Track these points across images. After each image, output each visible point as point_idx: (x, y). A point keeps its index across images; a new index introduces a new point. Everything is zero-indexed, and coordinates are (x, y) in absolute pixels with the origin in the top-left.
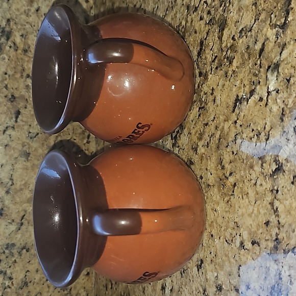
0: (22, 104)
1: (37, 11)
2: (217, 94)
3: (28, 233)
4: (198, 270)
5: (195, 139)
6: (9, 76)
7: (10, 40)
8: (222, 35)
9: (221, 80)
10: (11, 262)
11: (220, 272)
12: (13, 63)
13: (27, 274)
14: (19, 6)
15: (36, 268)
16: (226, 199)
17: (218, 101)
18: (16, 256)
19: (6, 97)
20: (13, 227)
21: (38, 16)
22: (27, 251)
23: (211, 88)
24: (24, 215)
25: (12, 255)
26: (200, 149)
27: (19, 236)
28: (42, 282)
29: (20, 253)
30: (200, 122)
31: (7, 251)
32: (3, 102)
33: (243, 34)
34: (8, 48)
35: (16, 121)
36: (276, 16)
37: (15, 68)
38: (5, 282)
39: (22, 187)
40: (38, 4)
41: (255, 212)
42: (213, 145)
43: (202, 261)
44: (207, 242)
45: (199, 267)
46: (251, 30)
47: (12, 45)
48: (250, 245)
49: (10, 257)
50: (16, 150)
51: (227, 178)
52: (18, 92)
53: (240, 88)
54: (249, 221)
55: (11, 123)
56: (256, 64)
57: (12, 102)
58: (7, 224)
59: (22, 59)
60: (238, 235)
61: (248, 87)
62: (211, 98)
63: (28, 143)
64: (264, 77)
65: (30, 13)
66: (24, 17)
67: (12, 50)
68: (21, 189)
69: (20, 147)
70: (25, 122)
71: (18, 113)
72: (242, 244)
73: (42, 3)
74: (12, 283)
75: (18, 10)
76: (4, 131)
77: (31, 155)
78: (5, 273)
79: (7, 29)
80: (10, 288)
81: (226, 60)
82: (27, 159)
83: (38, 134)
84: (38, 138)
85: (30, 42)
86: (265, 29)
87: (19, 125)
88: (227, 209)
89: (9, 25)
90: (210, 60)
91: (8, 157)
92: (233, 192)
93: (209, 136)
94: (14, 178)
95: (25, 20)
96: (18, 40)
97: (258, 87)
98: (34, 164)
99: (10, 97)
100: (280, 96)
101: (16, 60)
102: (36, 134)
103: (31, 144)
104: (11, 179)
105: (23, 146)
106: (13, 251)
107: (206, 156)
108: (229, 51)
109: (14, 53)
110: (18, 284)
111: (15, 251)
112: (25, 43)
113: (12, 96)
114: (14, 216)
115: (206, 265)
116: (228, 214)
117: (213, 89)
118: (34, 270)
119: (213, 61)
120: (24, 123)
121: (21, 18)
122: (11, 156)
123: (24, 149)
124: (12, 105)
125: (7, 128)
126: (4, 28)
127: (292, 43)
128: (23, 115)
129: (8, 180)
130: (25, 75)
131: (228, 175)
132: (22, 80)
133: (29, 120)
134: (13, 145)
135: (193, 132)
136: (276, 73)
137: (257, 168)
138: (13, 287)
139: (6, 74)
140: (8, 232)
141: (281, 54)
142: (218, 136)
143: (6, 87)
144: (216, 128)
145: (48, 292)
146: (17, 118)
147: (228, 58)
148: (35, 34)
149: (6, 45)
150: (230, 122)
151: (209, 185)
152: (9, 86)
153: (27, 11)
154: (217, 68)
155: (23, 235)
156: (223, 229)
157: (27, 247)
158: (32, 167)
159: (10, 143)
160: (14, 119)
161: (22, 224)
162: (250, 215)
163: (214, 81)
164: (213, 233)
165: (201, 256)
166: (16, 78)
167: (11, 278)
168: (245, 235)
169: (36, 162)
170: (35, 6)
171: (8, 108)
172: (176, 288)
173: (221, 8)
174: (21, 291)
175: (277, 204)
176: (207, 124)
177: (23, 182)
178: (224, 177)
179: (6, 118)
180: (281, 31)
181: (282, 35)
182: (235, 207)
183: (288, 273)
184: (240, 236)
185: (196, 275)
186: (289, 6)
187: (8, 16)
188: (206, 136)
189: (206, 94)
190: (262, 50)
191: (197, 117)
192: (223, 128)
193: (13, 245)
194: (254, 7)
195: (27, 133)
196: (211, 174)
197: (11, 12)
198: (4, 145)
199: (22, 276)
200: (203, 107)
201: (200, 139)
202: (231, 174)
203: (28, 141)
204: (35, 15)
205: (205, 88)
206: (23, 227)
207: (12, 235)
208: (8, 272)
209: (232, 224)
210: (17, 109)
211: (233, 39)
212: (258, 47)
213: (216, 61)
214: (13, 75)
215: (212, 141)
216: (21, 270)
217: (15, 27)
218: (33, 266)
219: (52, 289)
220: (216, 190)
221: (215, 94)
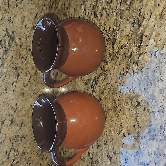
0: (20, 71)
1: (25, 26)
2: (112, 71)
3: (25, 130)
4: (105, 145)
5: (102, 89)
6: (14, 58)
7: (14, 41)
8: (114, 46)
9: (114, 65)
10: (17, 144)
11: (114, 146)
12: (16, 52)
13: (24, 149)
14: (17, 25)
15: (28, 146)
16: (117, 116)
17: (112, 74)
18: (19, 141)
19: (13, 68)
20: (18, 128)
21: (26, 29)
22: (24, 138)
24: (23, 122)
25: (18, 140)
26: (105, 94)
27: (20, 132)
28: (31, 153)
29: (21, 140)
30: (105, 82)
31: (15, 139)
32: (12, 70)
33: (123, 47)
34: (13, 45)
35: (18, 79)
36: (136, 42)
37: (16, 54)
38: (15, 153)
39: (21, 109)
40: (26, 23)
41: (129, 121)
42: (111, 92)
43: (107, 142)
44: (109, 133)
45: (105, 144)
46: (126, 46)
47: (15, 43)
48: (127, 135)
49: (17, 141)
50: (18, 92)
52: (18, 65)
53: (122, 70)
54: (127, 125)
55: (16, 80)
56: (128, 61)
57: (16, 70)
58: (15, 126)
59: (19, 50)
60: (122, 131)
61: (125, 69)
62: (109, 72)
63: (23, 89)
64: (132, 66)
65: (22, 28)
66: (19, 30)
67: (15, 45)
68: (21, 110)
69: (20, 91)
70: (22, 79)
71: (18, 75)
72: (124, 134)
73: (27, 22)
74: (18, 153)
75: (17, 27)
76: (13, 84)
77: (25, 94)
78: (15, 149)
79: (12, 36)
80: (17, 155)
81: (115, 57)
82: (23, 96)
83: (27, 84)
84: (28, 86)
85: (22, 41)
86: (132, 47)
87: (19, 81)
88: (117, 120)
89: (13, 34)
90: (109, 56)
91: (15, 96)
92: (120, 113)
93: (109, 88)
94: (17, 105)
95: (20, 31)
96: (17, 41)
97: (129, 70)
98: (26, 98)
99: (15, 68)
100: (138, 75)
101: (17, 50)
102: (26, 84)
103: (25, 89)
104: (16, 106)
105: (21, 90)
106: (18, 139)
107: (108, 97)
108: (117, 53)
109: (16, 47)
110: (21, 154)
111: (19, 139)
112: (21, 42)
113: (16, 67)
114: (18, 123)
115: (109, 143)
116: (118, 122)
117: (110, 69)
118: (28, 147)
119: (110, 57)
120: (21, 80)
121: (18, 30)
122: (16, 95)
123: (22, 91)
124: (16, 71)
125: (14, 82)
126: (11, 36)
127: (143, 54)
128: (21, 76)
129: (15, 106)
130: (21, 57)
131: (117, 105)
132: (20, 59)
133: (23, 78)
134: (17, 90)
135: (101, 86)
136: (137, 66)
137: (130, 104)
138: (18, 155)
139: (13, 57)
140: (15, 130)
141: (139, 58)
142: (112, 89)
143: (13, 63)
144: (112, 85)
145: (34, 157)
146: (18, 77)
147: (116, 56)
148: (25, 37)
149: (12, 44)
150: (118, 84)
151: (109, 109)
152: (14, 63)
153: (21, 27)
154: (111, 60)
155: (22, 131)
156: (116, 128)
157: (24, 137)
158: (25, 99)
159: (15, 89)
160: (17, 78)
161: (22, 126)
162: (127, 123)
163: (110, 65)
164: (111, 130)
165: (106, 139)
166: (17, 59)
167: (17, 151)
168: (125, 131)
169: (27, 97)
170: (25, 24)
171: (14, 73)
172: (95, 153)
173: (113, 35)
174: (22, 157)
175: (138, 118)
176: (108, 83)
177: (22, 107)
178: (116, 106)
179: (13, 78)
180: (139, 49)
181: (139, 50)
182: (120, 119)
183: (143, 146)
184: (123, 131)
185: (104, 147)
186: (141, 39)
187: (13, 30)
188: (107, 88)
189: (107, 70)
190: (131, 55)
191: (103, 80)
192: (115, 86)
193: (18, 136)
194: (127, 37)
195: (23, 84)
196: (110, 105)
197: (14, 28)
198: (13, 90)
199: (22, 150)
200: (106, 76)
201: (105, 89)
202: (119, 105)
203: (23, 88)
204: (25, 28)
205: (106, 68)
206: (22, 128)
207: (18, 131)
208: (16, 148)
209: (119, 126)
210: (18, 73)
211: (118, 48)
212: (129, 54)
213: (111, 57)
214: (16, 57)
216: (22, 147)
217: (16, 35)
218: (27, 145)
219: (35, 155)
220: (112, 111)
221: (111, 71)
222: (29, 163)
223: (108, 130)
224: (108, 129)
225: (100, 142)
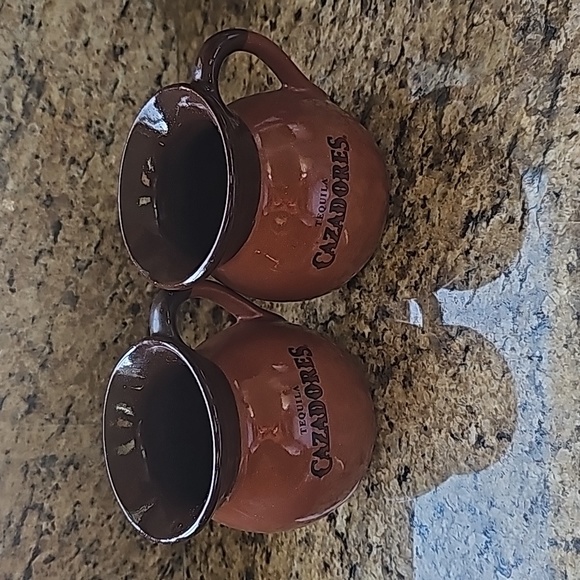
0: (64, 210)
1: (86, 45)
2: (432, 206)
3: (78, 437)
4: (400, 484)
5: (392, 275)
6: (43, 161)
7: (43, 97)
8: (442, 115)
9: (440, 185)
10: (50, 488)
12: (49, 137)
13: (77, 508)
14: (56, 38)
15: (91, 496)
16: (451, 371)
17: (435, 218)
18: (58, 478)
19: (37, 198)
20: (53, 427)
21: (87, 54)
22: (76, 468)
23: (422, 197)
24: (70, 406)
25: (52, 475)
26: (402, 293)
27: (63, 442)
28: (100, 521)
29: (64, 473)
30: (401, 250)
31: (43, 470)
32: (33, 208)
33: (480, 118)
34: (39, 111)
35: (55, 241)
36: (536, 97)
37: (51, 146)
38: (40, 523)
39: (67, 356)
40: (87, 34)
41: (504, 390)
42: (426, 287)
43: (407, 470)
44: (417, 439)
45: (402, 479)
46: (493, 113)
47: (47, 106)
48: (494, 440)
49: (48, 479)
50: (55, 292)
51: (453, 339)
52: (58, 189)
53: (474, 200)
54: (493, 405)
55: (46, 246)
56: (502, 166)
57: (48, 206)
58: (44, 421)
59: (63, 131)
60: (473, 425)
61: (488, 199)
62: (421, 212)
63: (74, 279)
64: (517, 186)
65: (75, 50)
66: (64, 55)
67: (47, 114)
68: (65, 360)
69: (63, 287)
70: (69, 241)
71: (58, 226)
72: (480, 438)
73: (93, 31)
74: (53, 524)
75: (55, 44)
76: (37, 259)
77: (80, 300)
78: (42, 508)
79: (38, 78)
80: (49, 533)
81: (448, 155)
82: (75, 307)
83: (90, 262)
84: (91, 269)
85: (74, 101)
86: (517, 115)
87: (59, 247)
88: (454, 387)
89: (41, 70)
90: (420, 152)
91: (42, 304)
92: (464, 359)
93: (418, 272)
94: (53, 340)
95: (66, 62)
96: (56, 97)
97: (506, 201)
98: (84, 316)
99: (45, 198)
100: (545, 216)
101: (54, 133)
102: (87, 262)
103: (80, 281)
104: (49, 343)
105: (67, 285)
106: (52, 469)
108: (455, 142)
109: (50, 120)
110: (62, 526)
111: (56, 469)
112: (68, 103)
113: (48, 196)
114: (54, 408)
115: (416, 474)
116: (455, 394)
117: (425, 199)
118: (88, 501)
119: (426, 155)
120: (68, 244)
121: (60, 57)
122: (48, 302)
123: (69, 289)
124: (48, 212)
125: (40, 252)
126: (32, 76)
127: (563, 139)
128: (67, 230)
129: (43, 345)
130: (68, 159)
131: (454, 333)
132: (64, 168)
133: (76, 238)
134: (51, 282)
135: (388, 264)
136: (536, 183)
137: (507, 324)
138: (54, 533)
139: (37, 157)
140: (44, 436)
141: (545, 154)
142: (434, 273)
143: (38, 180)
144: (432, 260)
145: (110, 538)
146: (56, 235)
147: (452, 153)
148: (84, 86)
149: (36, 106)
150: (458, 252)
151: (419, 350)
152: (42, 178)
153: (69, 46)
154: (431, 166)
155: (69, 440)
156: (446, 416)
157: (75, 462)
158: (81, 320)
159: (46, 280)
160: (52, 237)
161: (67, 421)
162: (493, 395)
163: (425, 186)
164: (427, 423)
165: (406, 461)
166: (53, 164)
167: (50, 517)
168: (486, 426)
169: (89, 312)
170: (83, 37)
171: (42, 217)
172: (358, 514)
173: (440, 73)
174: (66, 539)
175: (540, 377)
176: (414, 254)
177: (69, 347)
178: (446, 337)
179: (38, 235)
180: (545, 120)
181: (546, 126)
182: (467, 383)
183: (558, 479)
184: (476, 426)
185: (397, 492)
186: (557, 84)
187: (40, 55)
188: (413, 272)
189: (410, 205)
190: (512, 146)
191: (396, 242)
192: (445, 260)
193: (54, 458)
194: (498, 79)
195: (73, 261)
196: (423, 332)
197: (43, 48)
198: (36, 283)
199: (69, 512)
200: (407, 226)
201: (402, 277)
202: (459, 332)
203: (75, 275)
204: (83, 52)
205: (411, 196)
206: (70, 427)
207: (53, 439)
208: (46, 506)
209: (462, 410)
210: (57, 219)
211: (461, 122)
212: (506, 140)
213: (431, 155)
214: (49, 159)
215: (424, 280)
216: (67, 501)
217: (50, 74)
218: (86, 493)
220: (432, 356)
221: (429, 206)
222: (92, 561)
223: (412, 429)
224: (412, 422)
225: (379, 473)
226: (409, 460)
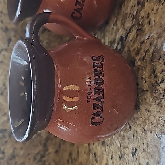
2: (152, 17)
4: (133, 156)
5: (133, 54)
6: (4, 14)
9: (156, 5)
10: (4, 142)
11: (150, 159)
16: (157, 102)
17: (153, 23)
18: (7, 138)
19: (1, 28)
20: (5, 118)
23: (147, 13)
26: (137, 62)
29: (10, 136)
30: (137, 41)
31: (1, 134)
35: (9, 46)
42: (148, 59)
43: (136, 150)
44: (141, 135)
45: (134, 154)
49: (3, 138)
51: (159, 85)
57: (6, 32)
62: (147, 21)
71: (10, 40)
74: (4, 156)
80: (3, 159)
87: (10, 48)
88: (158, 110)
93: (144, 51)
99: (5, 29)
104: (5, 85)
106: (5, 134)
107: (142, 67)
110: (9, 157)
115: (140, 153)
116: (159, 114)
117: (149, 14)
118: (20, 147)
124: (6, 35)
125: (2, 50)
128: (14, 41)
129: (2, 86)
131: (159, 82)
135: (132, 49)
138: (5, 159)
140: (2, 121)
142: (152, 51)
143: (2, 22)
144: (151, 44)
145: (29, 162)
146: (9, 43)
151: (143, 91)
152: (4, 21)
156: (154, 125)
159: (4, 61)
160: (7, 44)
163: (149, 7)
164: (146, 128)
165: (136, 145)
167: (3, 153)
171: (3, 37)
174: (10, 162)
176: (143, 42)
178: (156, 84)
179: (1, 43)
185: (131, 160)
188: (142, 52)
189: (142, 18)
191: (135, 38)
192: (157, 44)
193: (6, 130)
196: (146, 82)
199: (11, 151)
200: (140, 29)
201: (137, 54)
202: (162, 81)
205: (142, 14)
207: (5, 123)
208: (2, 148)
209: (162, 122)
210: (9, 37)
215: (147, 55)
216: (11, 147)
219: (32, 160)
220: (149, 94)
221: (150, 17)
223: (139, 130)
224: (139, 127)
225: (125, 150)
226: (137, 145)
